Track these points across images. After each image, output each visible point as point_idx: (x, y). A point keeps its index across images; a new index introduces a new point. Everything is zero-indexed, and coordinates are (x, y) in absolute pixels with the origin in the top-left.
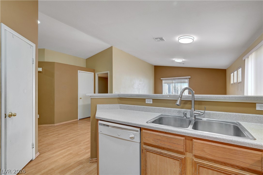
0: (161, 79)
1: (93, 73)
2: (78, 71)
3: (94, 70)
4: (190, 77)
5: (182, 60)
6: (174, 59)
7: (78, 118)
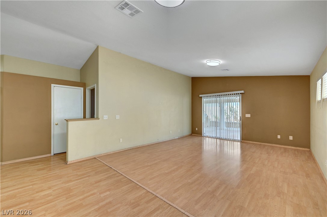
0: (200, 96)
1: (83, 88)
2: (52, 84)
3: (85, 83)
4: (242, 92)
5: (219, 62)
6: (205, 61)
7: (50, 153)
